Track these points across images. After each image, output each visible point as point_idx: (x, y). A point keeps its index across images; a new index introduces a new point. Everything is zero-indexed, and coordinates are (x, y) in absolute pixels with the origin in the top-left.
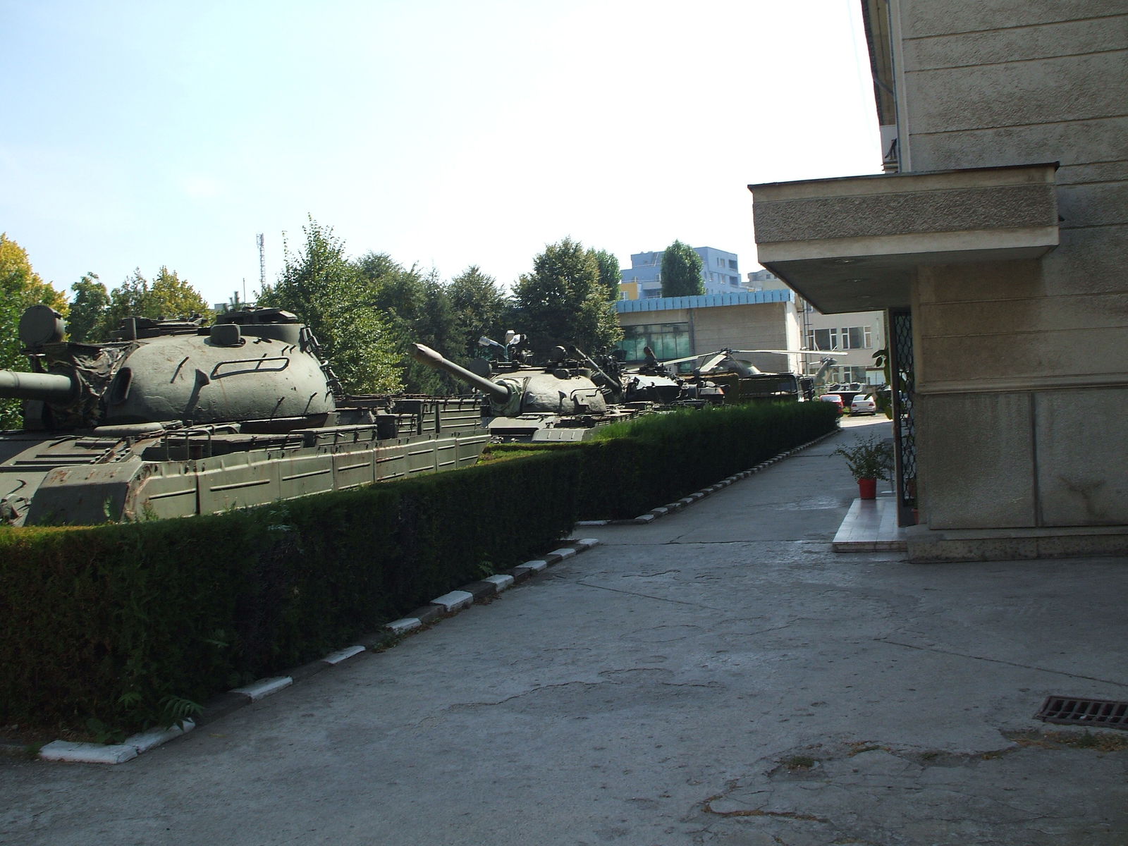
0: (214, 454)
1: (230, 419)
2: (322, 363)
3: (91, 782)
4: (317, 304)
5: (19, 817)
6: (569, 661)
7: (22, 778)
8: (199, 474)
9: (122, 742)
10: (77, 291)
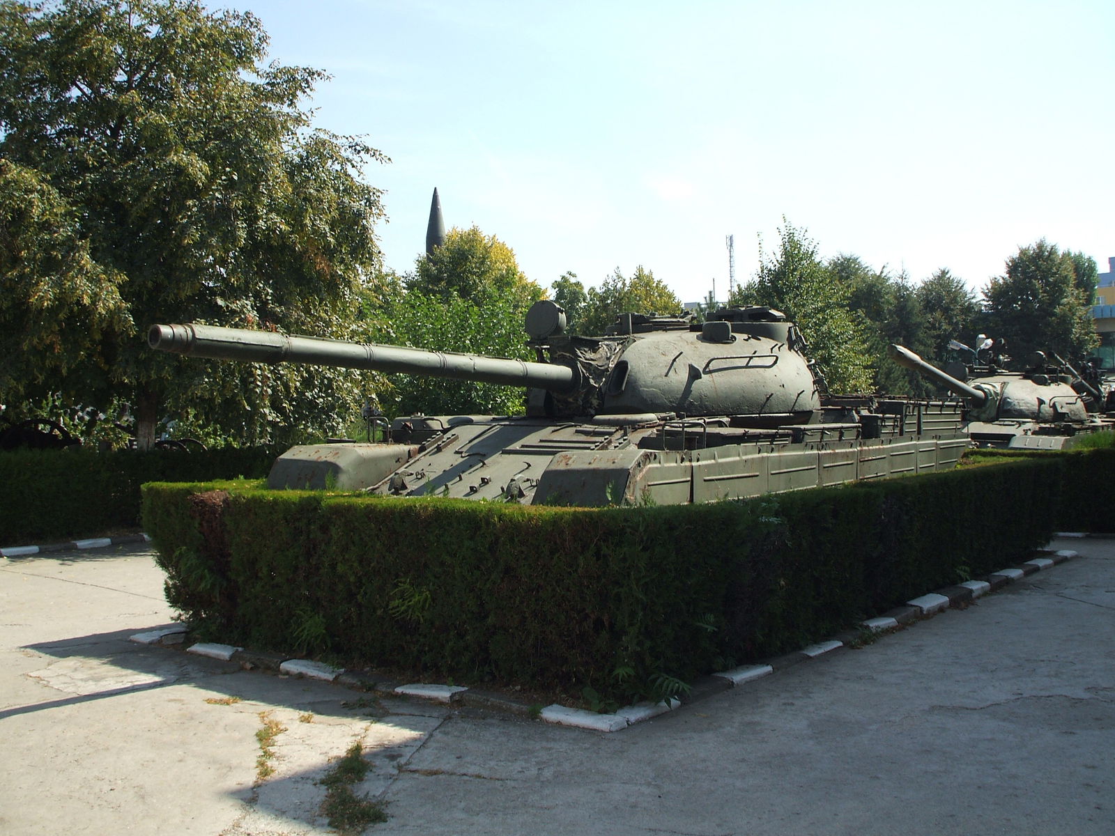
0: (708, 446)
1: (720, 413)
2: (809, 361)
3: (587, 746)
4: (790, 304)
5: (525, 768)
6: (1052, 673)
7: (526, 734)
8: (694, 464)
9: (615, 712)
10: (557, 289)
